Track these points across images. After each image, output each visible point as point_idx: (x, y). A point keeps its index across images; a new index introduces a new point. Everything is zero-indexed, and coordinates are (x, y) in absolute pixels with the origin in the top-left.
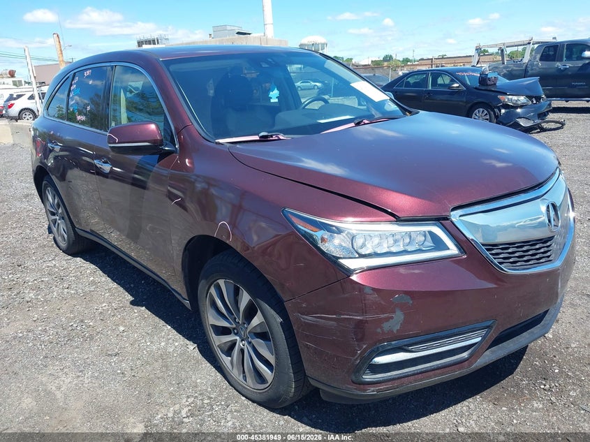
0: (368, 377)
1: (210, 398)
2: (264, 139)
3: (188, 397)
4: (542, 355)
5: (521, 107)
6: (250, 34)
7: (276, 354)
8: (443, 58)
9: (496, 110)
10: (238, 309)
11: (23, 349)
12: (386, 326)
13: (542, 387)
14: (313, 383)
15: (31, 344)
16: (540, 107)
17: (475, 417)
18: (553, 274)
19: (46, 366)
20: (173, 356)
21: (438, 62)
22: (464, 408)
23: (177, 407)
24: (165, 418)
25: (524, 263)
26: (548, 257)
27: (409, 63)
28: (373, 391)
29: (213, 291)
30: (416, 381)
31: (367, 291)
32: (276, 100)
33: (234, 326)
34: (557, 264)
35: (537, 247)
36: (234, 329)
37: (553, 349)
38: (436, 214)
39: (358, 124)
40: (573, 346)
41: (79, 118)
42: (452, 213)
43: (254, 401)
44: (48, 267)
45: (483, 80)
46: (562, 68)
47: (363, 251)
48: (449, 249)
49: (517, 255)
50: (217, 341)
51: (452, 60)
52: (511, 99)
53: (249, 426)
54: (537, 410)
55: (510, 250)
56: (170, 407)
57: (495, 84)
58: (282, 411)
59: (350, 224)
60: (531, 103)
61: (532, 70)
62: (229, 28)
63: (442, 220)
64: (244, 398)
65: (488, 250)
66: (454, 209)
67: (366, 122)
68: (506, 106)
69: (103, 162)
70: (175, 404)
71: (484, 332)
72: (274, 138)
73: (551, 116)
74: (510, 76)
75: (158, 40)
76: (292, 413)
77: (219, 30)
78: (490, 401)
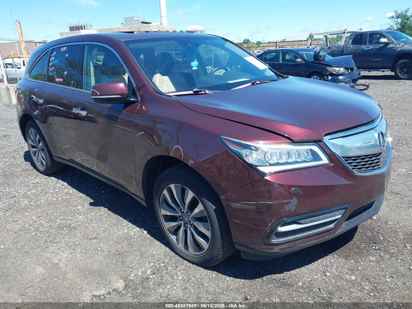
0: (275, 241)
1: (164, 263)
2: (196, 93)
3: (150, 263)
4: (372, 230)
5: (342, 75)
6: (151, 23)
7: (212, 230)
8: (284, 42)
9: (325, 77)
10: (184, 204)
11: (28, 237)
12: (287, 208)
13: (374, 248)
14: (237, 247)
15: (33, 234)
16: (353, 75)
17: (335, 267)
18: (382, 176)
19: (47, 247)
20: (134, 238)
21: (281, 44)
22: (328, 262)
23: (143, 269)
24: (136, 275)
25: (366, 169)
26: (379, 165)
27: (261, 45)
28: (277, 250)
29: (165, 192)
30: (303, 243)
31: (276, 186)
32: (196, 68)
33: (180, 214)
34: (384, 170)
35: (373, 159)
36: (180, 216)
37: (378, 226)
38: (316, 138)
39: (253, 84)
40: (390, 223)
41: (57, 80)
42: (324, 138)
43: (193, 263)
44: (33, 183)
45: (317, 56)
46: (366, 49)
47: (271, 162)
48: (322, 160)
49: (361, 164)
50: (168, 225)
51: (290, 43)
52: (335, 70)
53: (193, 278)
54: (372, 261)
55: (358, 161)
56: (138, 269)
57: (324, 60)
58: (213, 268)
59: (262, 145)
60: (348, 72)
61: (346, 50)
62: (135, 19)
63: (318, 142)
64: (187, 262)
65: (346, 160)
66: (326, 135)
67: (258, 82)
68: (332, 74)
69: (80, 109)
70: (141, 267)
71: (343, 211)
72: (203, 92)
73: (360, 81)
74: (333, 54)
75: (84, 27)
76: (220, 269)
77: (129, 20)
78: (343, 257)
